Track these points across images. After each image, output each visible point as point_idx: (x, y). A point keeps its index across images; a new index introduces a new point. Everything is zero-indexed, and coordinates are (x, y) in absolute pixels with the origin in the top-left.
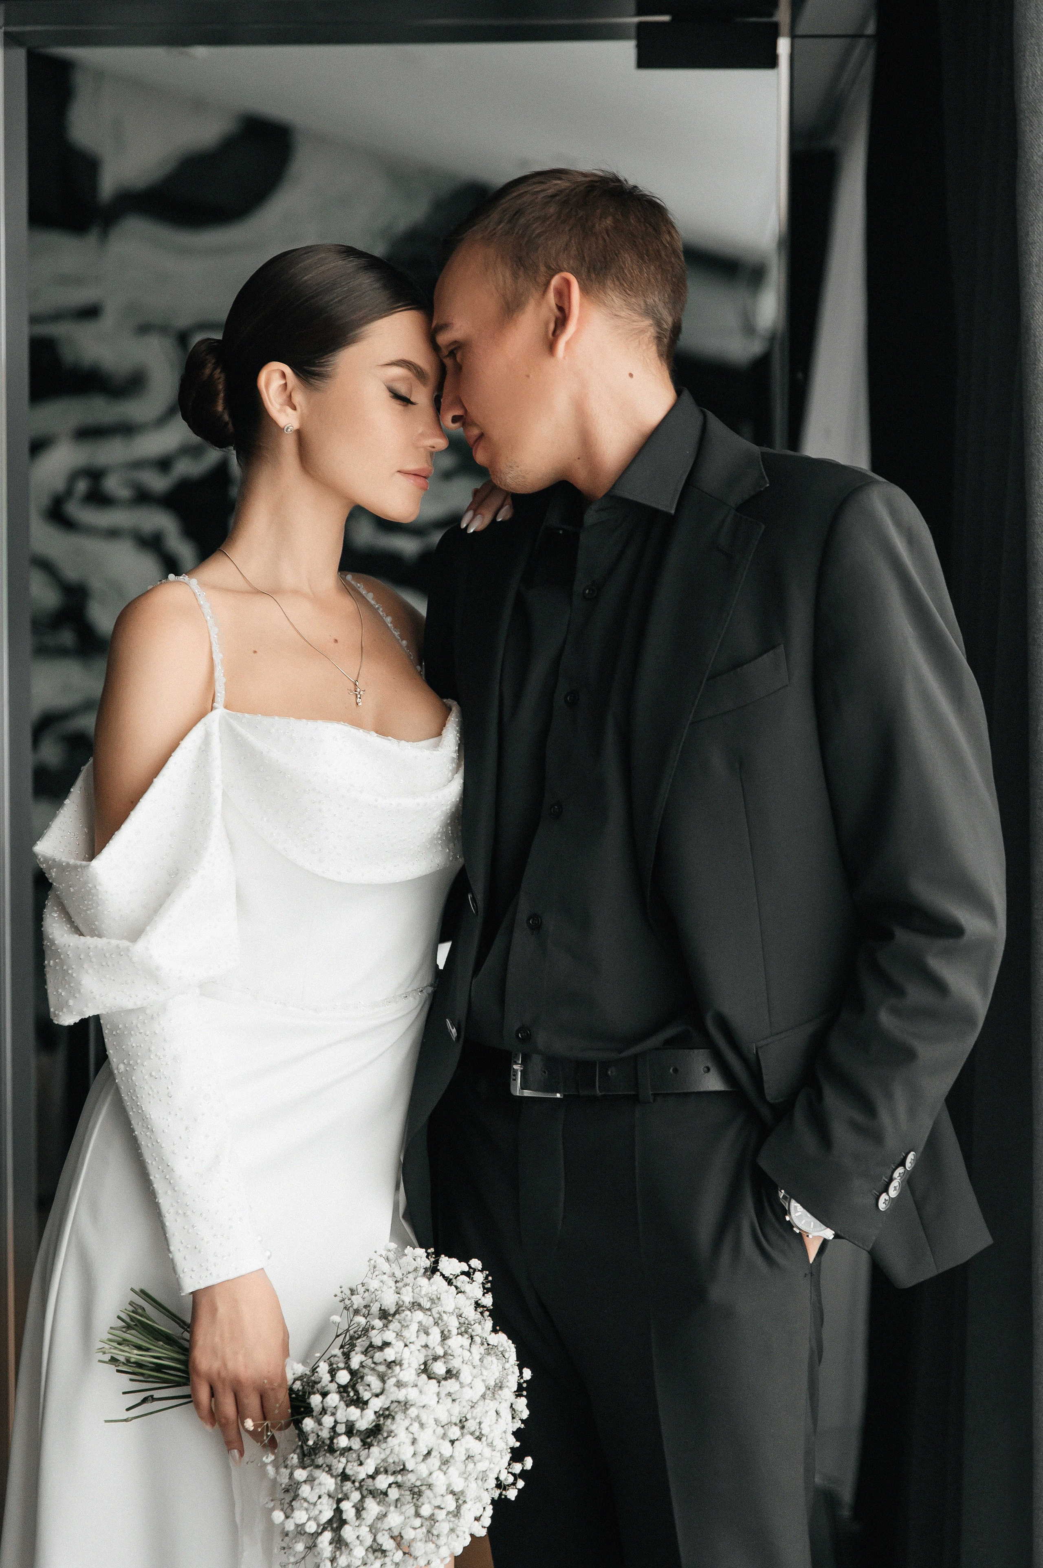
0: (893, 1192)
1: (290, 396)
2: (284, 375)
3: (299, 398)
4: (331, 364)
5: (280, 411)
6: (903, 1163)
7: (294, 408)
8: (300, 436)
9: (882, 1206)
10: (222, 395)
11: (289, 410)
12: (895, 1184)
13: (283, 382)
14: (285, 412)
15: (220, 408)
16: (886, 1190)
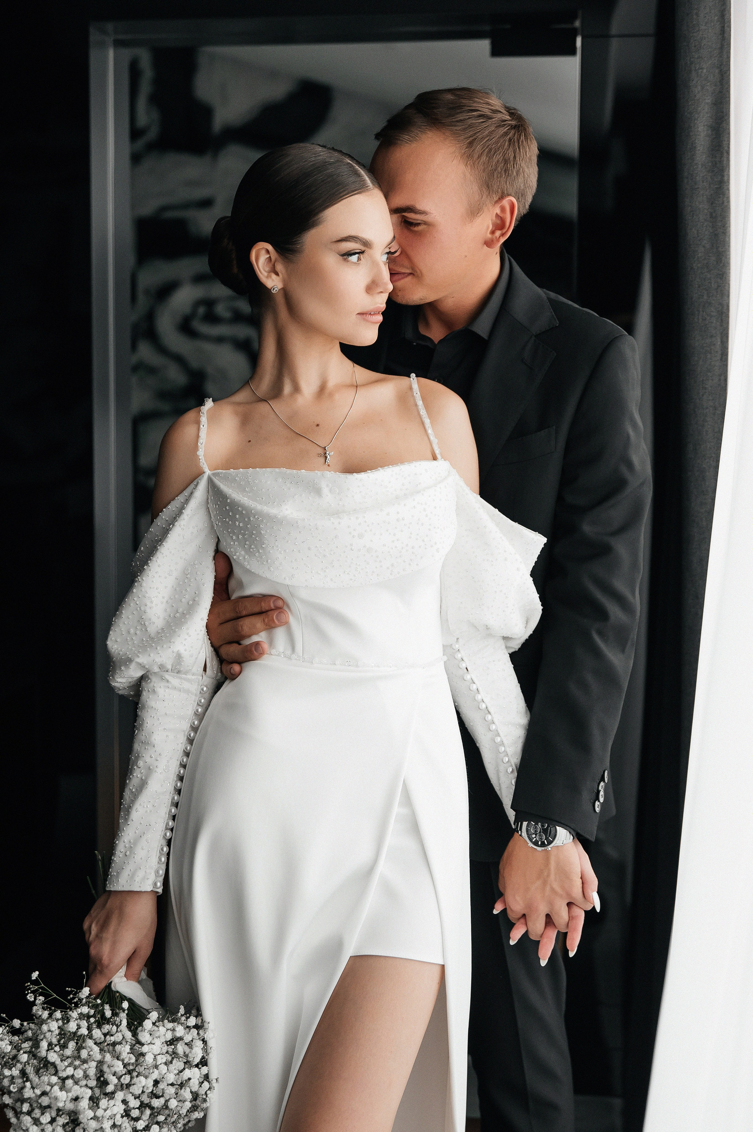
0: (602, 800)
1: (274, 265)
2: (268, 252)
3: (279, 267)
4: (300, 243)
5: (267, 277)
6: (602, 779)
7: (277, 274)
8: (286, 292)
9: (598, 810)
10: (235, 262)
11: (274, 276)
12: (602, 793)
13: (268, 256)
14: (271, 277)
15: (235, 270)
16: (597, 798)
